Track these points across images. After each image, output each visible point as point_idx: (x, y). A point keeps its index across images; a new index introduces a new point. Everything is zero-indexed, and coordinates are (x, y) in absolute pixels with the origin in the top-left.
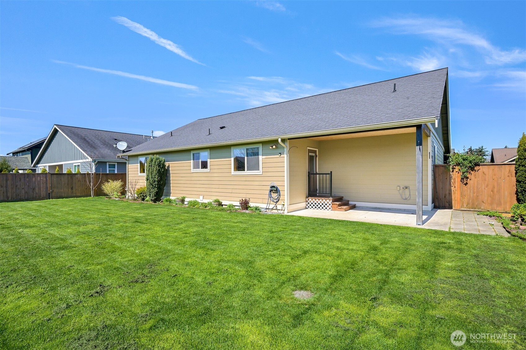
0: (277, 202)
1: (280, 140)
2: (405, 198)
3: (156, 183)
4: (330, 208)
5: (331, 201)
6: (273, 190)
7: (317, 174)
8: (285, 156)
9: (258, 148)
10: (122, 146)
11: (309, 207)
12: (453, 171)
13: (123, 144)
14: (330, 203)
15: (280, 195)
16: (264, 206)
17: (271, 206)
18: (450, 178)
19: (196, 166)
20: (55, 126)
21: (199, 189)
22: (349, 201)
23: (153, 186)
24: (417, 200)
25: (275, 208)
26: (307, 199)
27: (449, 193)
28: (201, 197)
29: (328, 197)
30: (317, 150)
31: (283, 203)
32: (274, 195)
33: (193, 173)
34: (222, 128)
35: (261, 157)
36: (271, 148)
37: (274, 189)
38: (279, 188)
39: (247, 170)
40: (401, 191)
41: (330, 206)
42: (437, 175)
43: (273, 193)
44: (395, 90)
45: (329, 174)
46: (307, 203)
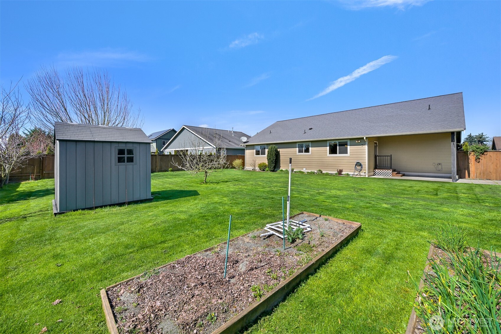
0: (360, 171)
1: (365, 138)
2: (438, 170)
3: (274, 161)
4: (390, 175)
5: (392, 171)
6: (357, 165)
7: (377, 156)
8: (366, 147)
9: (347, 142)
10: (244, 139)
11: (376, 175)
12: (470, 155)
13: (244, 138)
14: (391, 172)
15: (362, 167)
16: (352, 173)
17: (356, 173)
18: (468, 159)
19: (300, 151)
20: (184, 126)
21: (302, 164)
22: (400, 172)
23: (273, 162)
24: (452, 169)
25: (359, 174)
26: (374, 170)
27: (467, 168)
28: (304, 169)
29: (389, 169)
30: (377, 142)
31: (365, 172)
32: (359, 168)
33: (298, 155)
34: (310, 129)
35: (349, 147)
36: (357, 142)
37: (359, 164)
38: (362, 164)
39: (339, 154)
40: (436, 166)
41: (390, 174)
42: (459, 157)
43: (357, 166)
44: (429, 109)
45: (390, 156)
46: (374, 172)
